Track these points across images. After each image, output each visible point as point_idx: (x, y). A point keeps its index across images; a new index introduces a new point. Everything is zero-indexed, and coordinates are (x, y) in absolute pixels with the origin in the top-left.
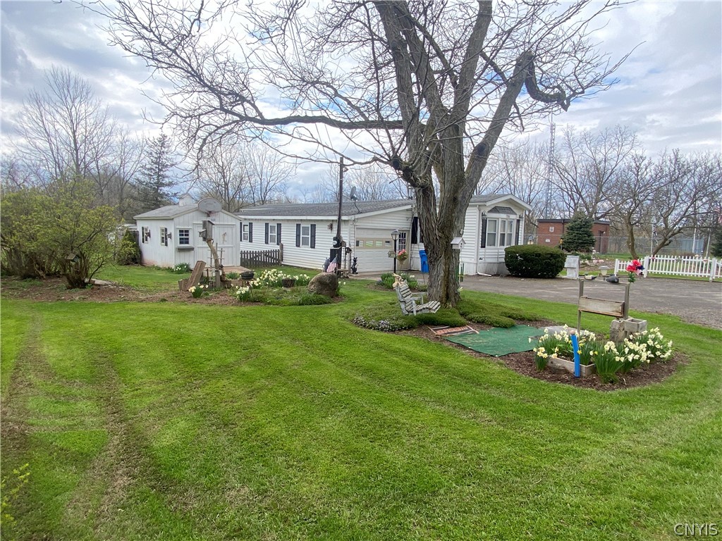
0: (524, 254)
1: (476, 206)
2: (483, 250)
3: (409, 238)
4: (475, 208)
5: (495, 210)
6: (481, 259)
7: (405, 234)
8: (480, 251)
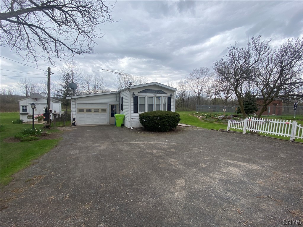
2: (136, 114)
3: (118, 108)
4: (128, 90)
6: (134, 119)
7: (116, 106)
8: (132, 114)
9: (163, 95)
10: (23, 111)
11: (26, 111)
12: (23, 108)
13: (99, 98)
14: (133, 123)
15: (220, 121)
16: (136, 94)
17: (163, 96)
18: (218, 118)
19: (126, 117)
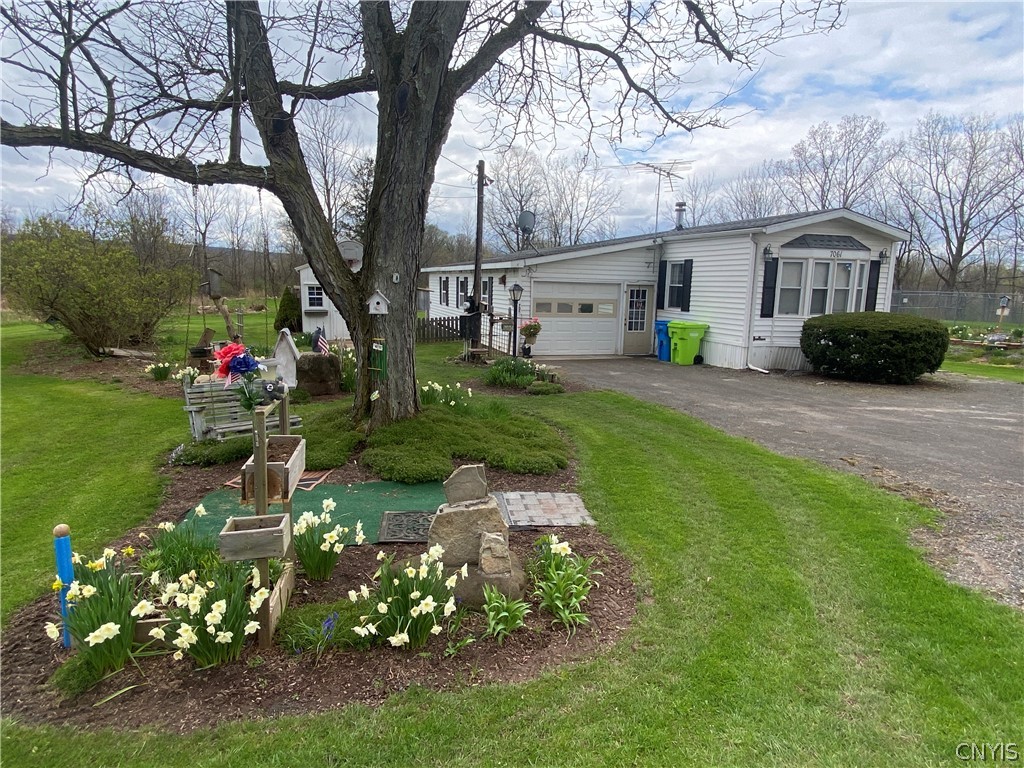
0: (832, 331)
1: (746, 235)
2: (767, 321)
3: (651, 298)
4: (749, 239)
5: (802, 242)
6: (759, 339)
7: (644, 292)
8: (756, 323)
9: (861, 255)
10: (311, 305)
11: (321, 305)
12: (310, 294)
13: (600, 263)
14: (755, 355)
15: (999, 354)
16: (775, 253)
17: (861, 258)
18: (986, 343)
19: (711, 330)
